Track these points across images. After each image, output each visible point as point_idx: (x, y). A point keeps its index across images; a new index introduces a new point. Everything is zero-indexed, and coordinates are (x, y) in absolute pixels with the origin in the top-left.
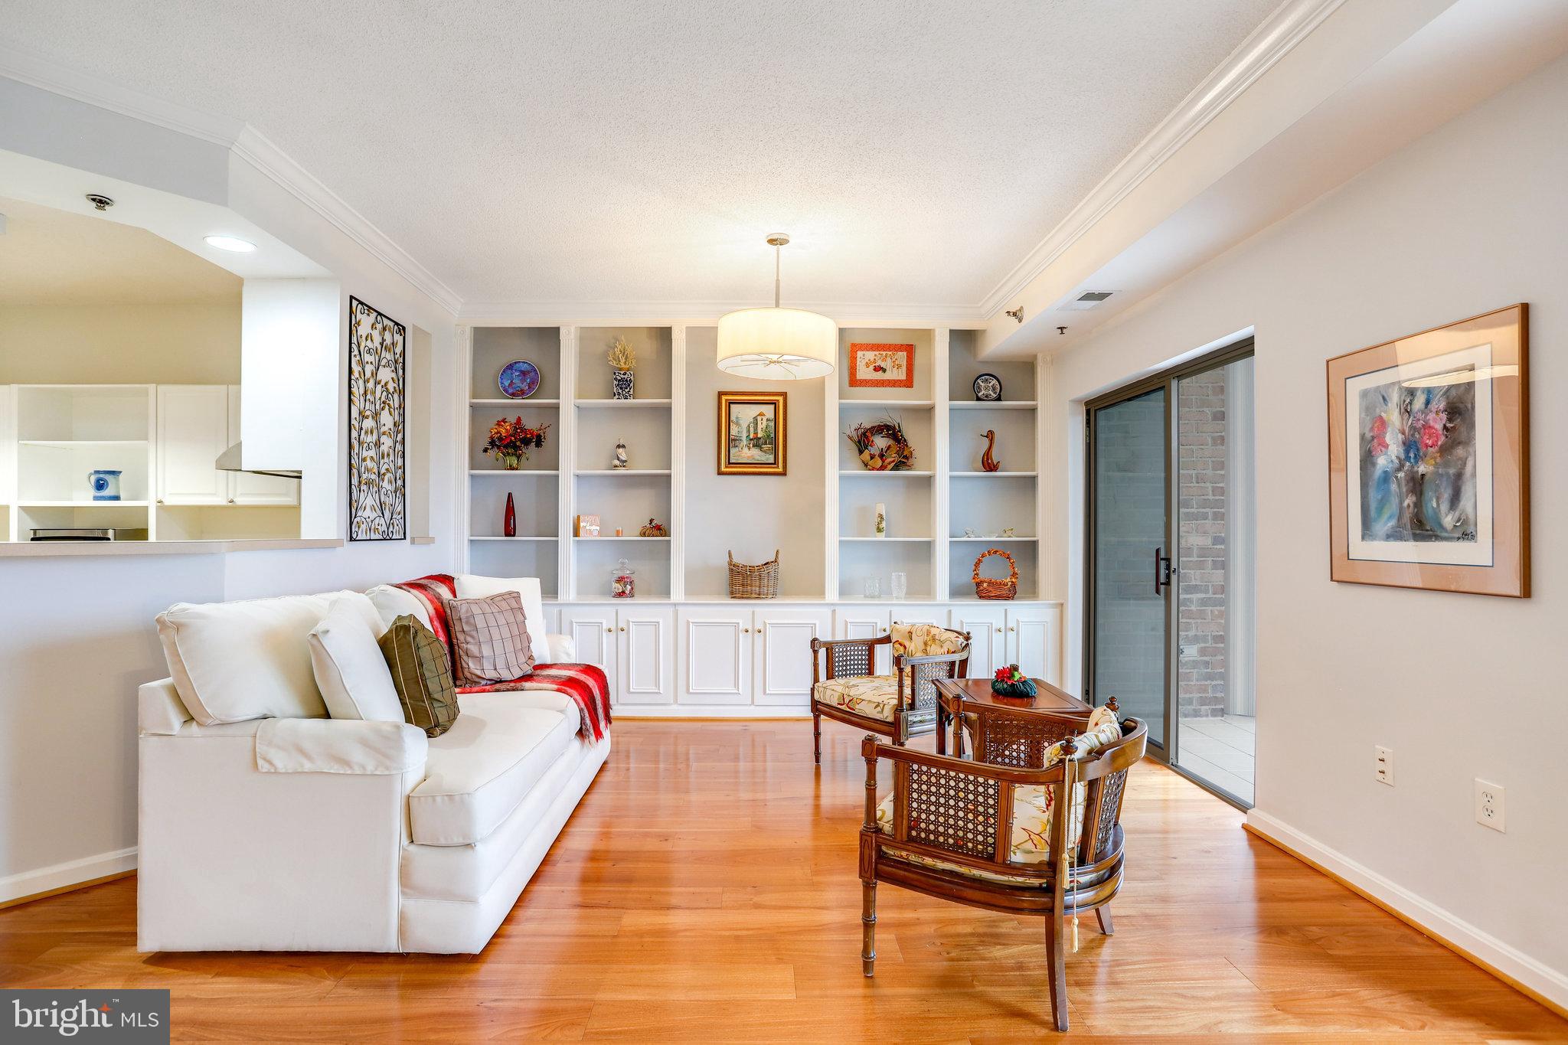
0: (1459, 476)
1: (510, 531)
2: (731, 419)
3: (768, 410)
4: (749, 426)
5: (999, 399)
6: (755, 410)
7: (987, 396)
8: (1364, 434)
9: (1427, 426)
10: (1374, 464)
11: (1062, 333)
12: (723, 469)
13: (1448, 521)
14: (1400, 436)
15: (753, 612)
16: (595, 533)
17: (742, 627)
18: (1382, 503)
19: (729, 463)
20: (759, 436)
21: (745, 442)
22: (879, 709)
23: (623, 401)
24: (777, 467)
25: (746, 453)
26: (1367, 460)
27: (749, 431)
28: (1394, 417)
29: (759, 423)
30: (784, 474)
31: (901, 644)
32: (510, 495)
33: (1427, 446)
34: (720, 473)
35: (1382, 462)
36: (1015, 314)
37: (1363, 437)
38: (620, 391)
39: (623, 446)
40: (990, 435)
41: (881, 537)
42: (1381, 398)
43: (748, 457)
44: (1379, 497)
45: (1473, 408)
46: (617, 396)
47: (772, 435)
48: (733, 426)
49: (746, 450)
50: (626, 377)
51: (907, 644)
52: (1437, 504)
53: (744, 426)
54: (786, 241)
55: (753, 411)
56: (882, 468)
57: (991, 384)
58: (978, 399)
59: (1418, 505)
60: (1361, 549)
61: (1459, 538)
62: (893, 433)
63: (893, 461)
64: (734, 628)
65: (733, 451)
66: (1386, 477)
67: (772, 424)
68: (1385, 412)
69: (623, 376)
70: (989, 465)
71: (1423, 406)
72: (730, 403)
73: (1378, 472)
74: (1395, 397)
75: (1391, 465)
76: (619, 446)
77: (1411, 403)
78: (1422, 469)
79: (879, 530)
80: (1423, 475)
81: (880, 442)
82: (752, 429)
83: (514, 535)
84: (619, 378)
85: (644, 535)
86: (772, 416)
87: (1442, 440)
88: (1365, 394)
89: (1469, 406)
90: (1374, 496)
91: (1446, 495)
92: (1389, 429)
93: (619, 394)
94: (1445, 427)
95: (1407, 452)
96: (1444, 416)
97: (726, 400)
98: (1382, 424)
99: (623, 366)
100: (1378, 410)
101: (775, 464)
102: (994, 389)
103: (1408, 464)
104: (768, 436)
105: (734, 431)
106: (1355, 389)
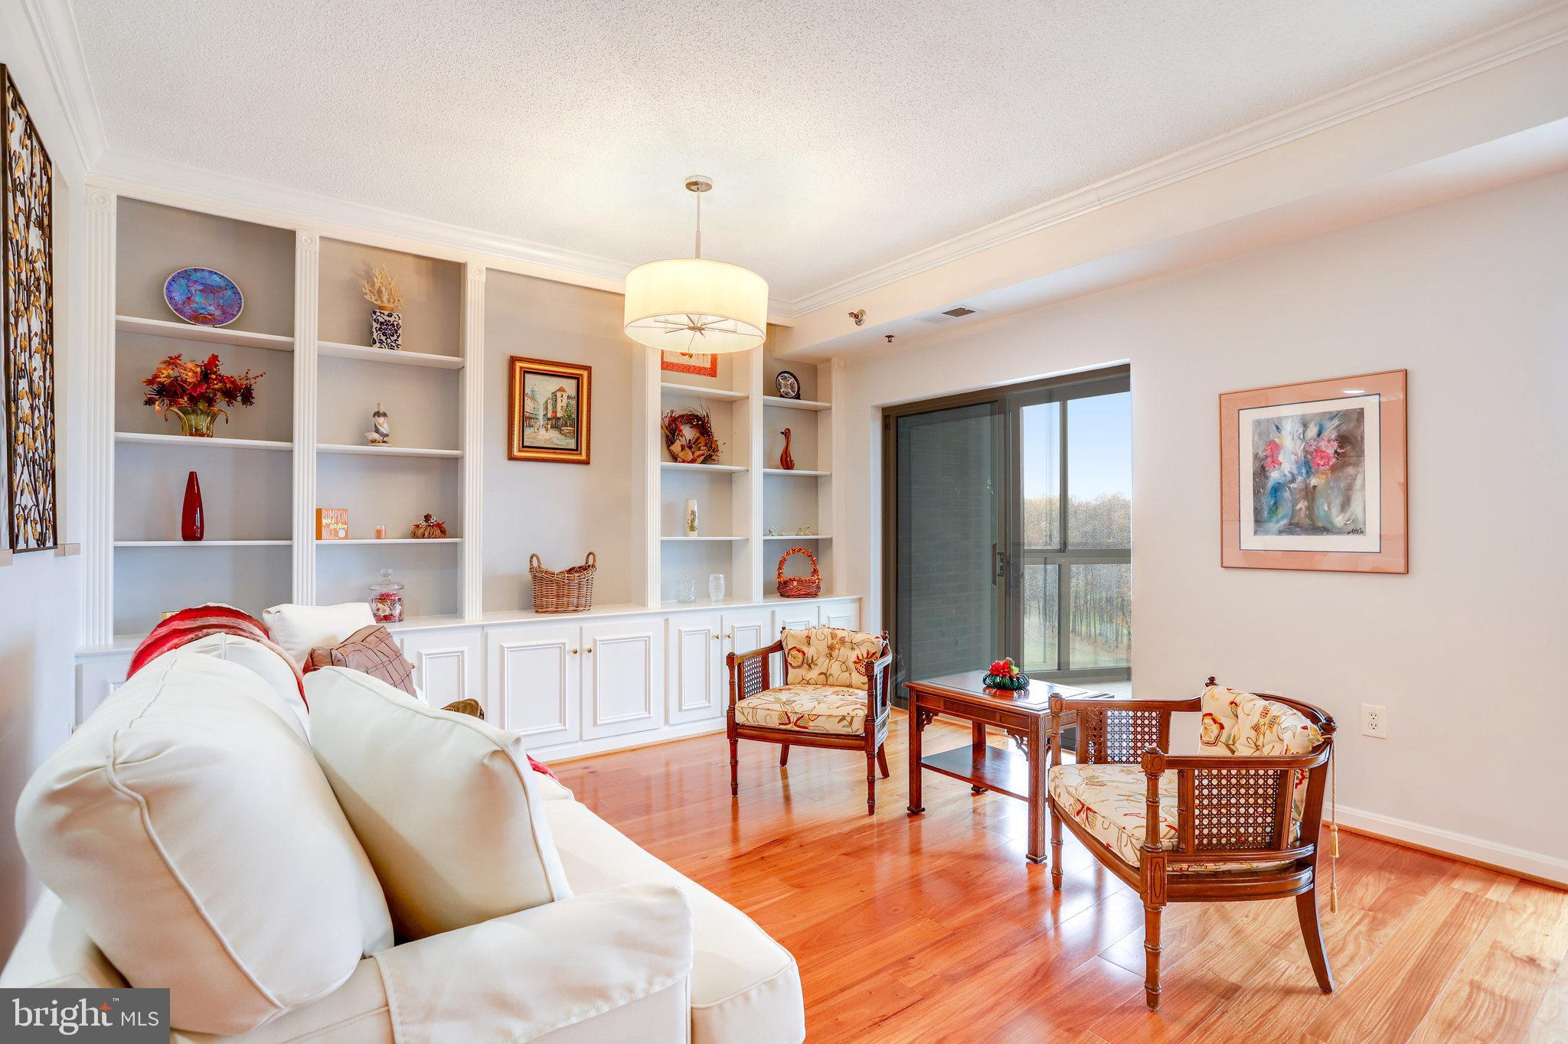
0: (1349, 488)
1: (192, 529)
2: (526, 392)
3: (570, 386)
4: (546, 402)
5: (798, 397)
6: (555, 384)
7: (786, 394)
8: (1258, 454)
9: (1318, 451)
10: (1267, 478)
11: (890, 341)
12: (516, 453)
13: (1339, 520)
14: (1293, 457)
15: (581, 628)
16: (342, 534)
17: (570, 647)
18: (1274, 508)
19: (523, 447)
20: (558, 416)
21: (541, 422)
22: (845, 723)
23: (387, 351)
24: (577, 455)
25: (543, 435)
26: (1261, 473)
27: (546, 409)
28: (1288, 442)
29: (559, 400)
30: (587, 462)
31: (799, 651)
32: (193, 478)
33: (1318, 465)
34: (511, 458)
35: (1275, 476)
36: (856, 316)
37: (1256, 456)
38: (383, 338)
39: (385, 415)
40: (787, 434)
41: (693, 536)
42: (1275, 428)
43: (545, 440)
44: (1273, 501)
45: (1362, 438)
46: (378, 345)
47: (574, 416)
48: (527, 401)
49: (542, 431)
50: (392, 319)
51: (805, 649)
52: (1330, 509)
53: (541, 401)
54: (708, 187)
55: (550, 385)
56: (693, 461)
57: (790, 382)
58: (782, 396)
59: (1311, 508)
60: (1251, 541)
61: (1349, 533)
62: (702, 426)
63: (703, 455)
64: (558, 649)
65: (527, 431)
66: (1277, 489)
67: (574, 402)
68: (1278, 438)
69: (387, 318)
70: (787, 462)
71: (1315, 436)
72: (526, 372)
73: (1270, 484)
74: (1289, 427)
75: (1284, 478)
76: (377, 414)
77: (1304, 431)
78: (1314, 481)
79: (692, 528)
80: (1315, 487)
81: (688, 433)
82: (550, 407)
83: (200, 539)
84: (381, 320)
85: (414, 536)
86: (573, 393)
87: (1333, 461)
88: (1258, 423)
89: (1359, 438)
90: (1267, 501)
91: (1337, 501)
92: (1282, 451)
93: (381, 342)
94: (1336, 452)
95: (1300, 468)
96: (1336, 444)
97: (521, 368)
98: (1274, 447)
99: (386, 304)
100: (1271, 436)
101: (577, 450)
102: (792, 388)
103: (1299, 479)
104: (569, 417)
105: (529, 406)
106: (1248, 418)
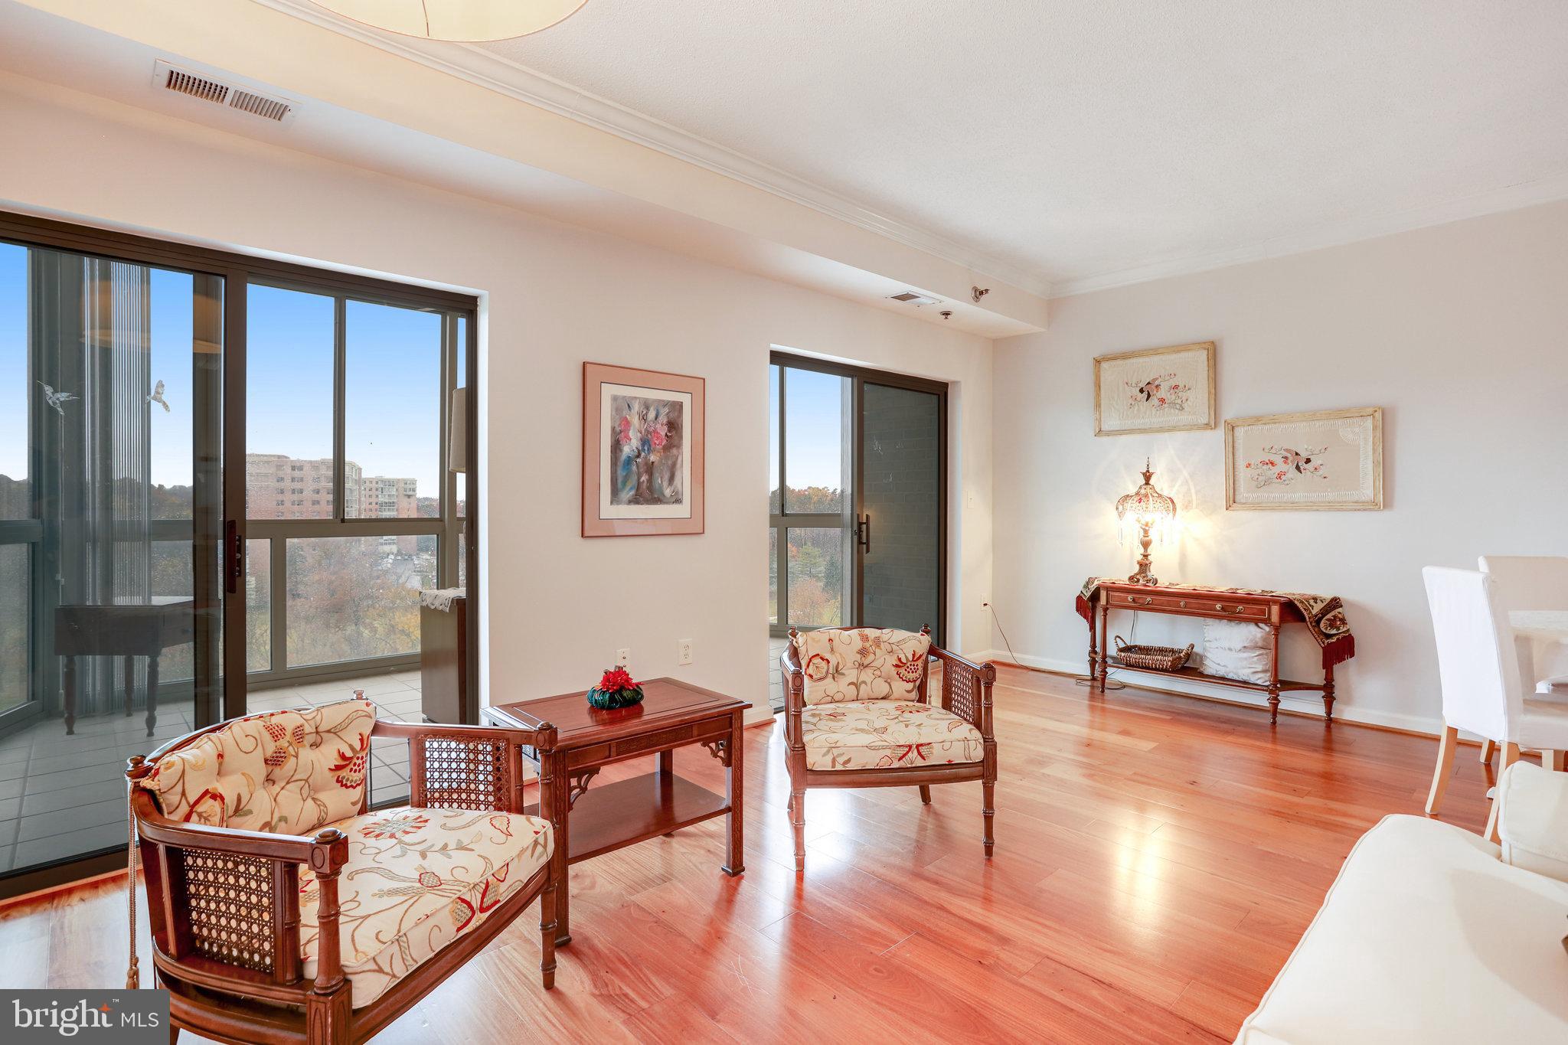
0: (674, 465)
8: (614, 427)
9: (655, 431)
10: (621, 451)
13: (668, 492)
14: (639, 434)
18: (626, 478)
26: (616, 447)
28: (635, 421)
33: (655, 443)
35: (627, 450)
37: (613, 429)
42: (626, 405)
44: (624, 474)
45: (682, 426)
52: (661, 481)
59: (650, 481)
60: (608, 510)
61: (673, 502)
66: (629, 461)
68: (629, 415)
71: (654, 419)
73: (623, 456)
74: (636, 407)
75: (632, 453)
77: (646, 414)
78: (652, 458)
80: (653, 463)
87: (664, 442)
89: (680, 425)
90: (621, 473)
91: (667, 476)
92: (632, 428)
94: (666, 434)
95: (643, 445)
96: (666, 428)
98: (627, 423)
100: (624, 413)
103: (643, 454)
106: (608, 391)
